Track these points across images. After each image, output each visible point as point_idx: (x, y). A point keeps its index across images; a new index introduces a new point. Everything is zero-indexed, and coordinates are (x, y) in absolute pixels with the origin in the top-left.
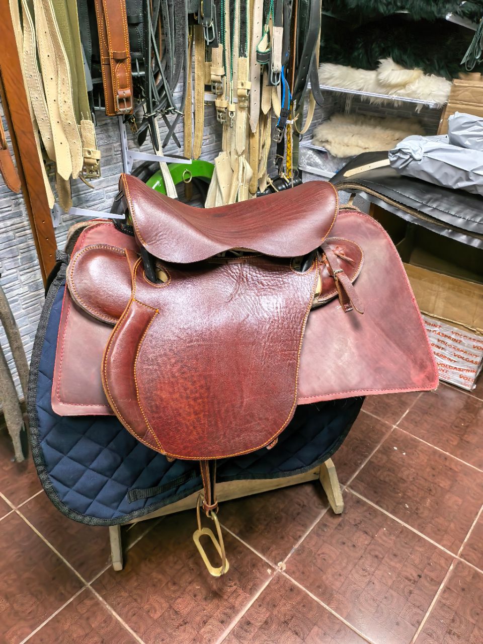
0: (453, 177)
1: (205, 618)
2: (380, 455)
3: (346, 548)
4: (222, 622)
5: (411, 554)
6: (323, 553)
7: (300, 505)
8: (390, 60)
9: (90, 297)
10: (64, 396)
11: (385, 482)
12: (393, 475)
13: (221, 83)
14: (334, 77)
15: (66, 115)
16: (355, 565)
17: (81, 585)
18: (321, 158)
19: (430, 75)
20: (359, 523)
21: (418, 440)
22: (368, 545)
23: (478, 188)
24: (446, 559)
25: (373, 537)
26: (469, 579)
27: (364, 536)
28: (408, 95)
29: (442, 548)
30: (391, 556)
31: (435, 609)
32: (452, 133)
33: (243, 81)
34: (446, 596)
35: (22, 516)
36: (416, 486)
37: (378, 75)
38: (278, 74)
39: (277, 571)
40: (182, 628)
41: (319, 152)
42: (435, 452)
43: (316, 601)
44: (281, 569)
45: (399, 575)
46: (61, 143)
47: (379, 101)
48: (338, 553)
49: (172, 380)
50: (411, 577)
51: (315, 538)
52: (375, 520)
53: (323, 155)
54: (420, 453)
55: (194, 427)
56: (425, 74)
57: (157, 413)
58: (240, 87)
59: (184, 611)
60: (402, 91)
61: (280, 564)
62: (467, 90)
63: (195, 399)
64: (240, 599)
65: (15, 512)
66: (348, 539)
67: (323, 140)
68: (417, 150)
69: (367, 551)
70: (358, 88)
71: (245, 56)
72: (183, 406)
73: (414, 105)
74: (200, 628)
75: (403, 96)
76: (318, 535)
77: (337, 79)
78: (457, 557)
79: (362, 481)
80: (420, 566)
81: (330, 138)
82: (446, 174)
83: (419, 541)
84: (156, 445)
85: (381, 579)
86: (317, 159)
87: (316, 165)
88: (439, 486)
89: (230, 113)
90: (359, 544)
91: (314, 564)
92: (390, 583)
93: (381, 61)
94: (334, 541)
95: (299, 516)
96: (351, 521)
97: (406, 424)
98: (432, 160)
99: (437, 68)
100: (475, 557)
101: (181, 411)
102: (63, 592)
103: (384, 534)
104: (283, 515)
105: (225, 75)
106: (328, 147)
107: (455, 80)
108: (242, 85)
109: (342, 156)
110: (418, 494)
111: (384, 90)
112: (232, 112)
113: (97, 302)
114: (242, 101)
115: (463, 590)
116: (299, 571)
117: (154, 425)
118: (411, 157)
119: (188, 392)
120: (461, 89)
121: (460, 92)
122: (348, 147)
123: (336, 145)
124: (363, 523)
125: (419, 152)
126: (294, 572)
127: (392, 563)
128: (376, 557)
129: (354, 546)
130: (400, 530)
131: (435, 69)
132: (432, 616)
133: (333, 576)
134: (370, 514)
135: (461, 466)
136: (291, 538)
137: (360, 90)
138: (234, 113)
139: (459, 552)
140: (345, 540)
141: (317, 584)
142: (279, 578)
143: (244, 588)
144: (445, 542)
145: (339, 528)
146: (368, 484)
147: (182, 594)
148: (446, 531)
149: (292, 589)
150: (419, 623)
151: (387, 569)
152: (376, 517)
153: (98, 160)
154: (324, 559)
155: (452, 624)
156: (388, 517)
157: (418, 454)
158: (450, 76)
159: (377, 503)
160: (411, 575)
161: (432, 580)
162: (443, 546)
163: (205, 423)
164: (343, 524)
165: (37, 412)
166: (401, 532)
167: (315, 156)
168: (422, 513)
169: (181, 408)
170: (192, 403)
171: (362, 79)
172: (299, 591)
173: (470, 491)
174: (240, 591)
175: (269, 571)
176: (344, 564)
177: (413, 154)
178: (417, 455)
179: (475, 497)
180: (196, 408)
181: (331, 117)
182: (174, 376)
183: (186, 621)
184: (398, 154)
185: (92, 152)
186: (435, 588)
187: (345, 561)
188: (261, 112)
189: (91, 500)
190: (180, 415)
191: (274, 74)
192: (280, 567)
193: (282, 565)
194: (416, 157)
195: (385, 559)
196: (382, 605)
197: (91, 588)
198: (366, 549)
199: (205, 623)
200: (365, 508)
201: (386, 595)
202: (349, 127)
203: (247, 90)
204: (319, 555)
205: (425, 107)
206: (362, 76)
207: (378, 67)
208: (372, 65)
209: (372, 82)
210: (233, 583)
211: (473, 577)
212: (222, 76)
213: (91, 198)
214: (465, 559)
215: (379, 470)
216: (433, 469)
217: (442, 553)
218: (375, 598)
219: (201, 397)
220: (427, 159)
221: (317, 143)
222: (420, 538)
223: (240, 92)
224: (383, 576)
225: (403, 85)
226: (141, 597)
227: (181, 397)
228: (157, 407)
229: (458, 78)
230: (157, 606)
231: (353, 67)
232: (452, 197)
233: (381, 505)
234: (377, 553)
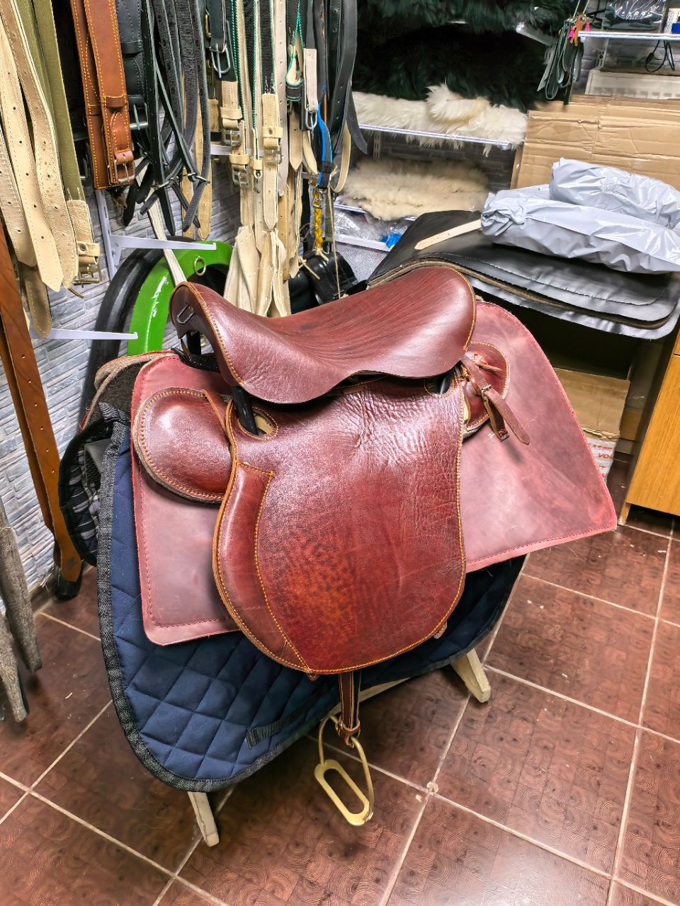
0: (567, 243)
1: (353, 882)
2: (513, 615)
3: (506, 745)
4: (377, 881)
5: (586, 735)
6: (480, 758)
7: (432, 700)
8: (444, 87)
9: (174, 468)
10: (160, 616)
11: (529, 648)
12: (537, 638)
13: (238, 130)
14: (366, 110)
15: (50, 196)
16: (523, 763)
17: (165, 879)
18: (356, 222)
19: (498, 106)
20: (513, 709)
21: (554, 586)
22: (532, 735)
23: (601, 256)
24: (628, 732)
25: (534, 723)
26: (661, 751)
27: (524, 724)
28: (473, 133)
29: (620, 719)
30: (563, 743)
31: (633, 798)
32: (559, 186)
33: (271, 127)
34: (641, 778)
35: (43, 799)
36: (567, 646)
37: (429, 108)
38: (314, 114)
39: (429, 795)
40: (327, 903)
41: (353, 214)
42: (577, 598)
43: (489, 823)
44: (433, 791)
45: (579, 765)
46: (43, 238)
47: (432, 143)
48: (498, 754)
49: (306, 567)
50: (595, 766)
51: (465, 741)
52: (532, 701)
53: (358, 218)
54: (560, 602)
55: (342, 628)
56: (492, 104)
57: (292, 617)
58: (267, 134)
59: (322, 880)
60: (463, 129)
61: (429, 784)
62: (549, 125)
63: (339, 589)
64: (392, 844)
65: (30, 795)
66: (505, 732)
67: (359, 198)
68: (517, 211)
69: (533, 742)
70: (402, 126)
71: (272, 92)
72: (324, 601)
73: (480, 146)
74: (350, 897)
75: (465, 135)
76: (468, 736)
77: (370, 112)
78: (639, 726)
79: (501, 653)
80: (600, 748)
81: (368, 194)
82: (559, 240)
83: (590, 715)
84: (298, 663)
85: (559, 774)
86: (351, 224)
87: (351, 232)
88: (594, 640)
89: (255, 172)
90: (521, 736)
91: (473, 774)
92: (571, 777)
93: (431, 88)
94: (489, 739)
95: (436, 715)
96: (501, 707)
97: (533, 567)
98: (540, 223)
99: (507, 95)
100: (659, 722)
101: (323, 608)
102: (141, 894)
103: (547, 717)
104: (415, 718)
105: (243, 119)
106: (367, 207)
107: (531, 112)
108: (271, 132)
109: (389, 219)
110: (572, 656)
111: (439, 128)
112: (258, 171)
113: (185, 474)
114: (270, 155)
115: (658, 766)
116: (457, 789)
117: (292, 634)
118: (511, 220)
119: (329, 580)
120: (540, 123)
121: (540, 127)
122: (395, 206)
123: (378, 203)
124: (517, 707)
125: (520, 213)
126: (450, 792)
127: (567, 752)
128: (546, 747)
129: (515, 740)
130: (565, 707)
131: (505, 98)
132: (632, 809)
133: (501, 784)
134: (522, 693)
135: (613, 610)
136: (433, 747)
137: (404, 128)
138: (261, 172)
139: (640, 720)
140: (502, 734)
141: (484, 801)
142: (434, 804)
143: (393, 829)
144: (621, 711)
145: (490, 720)
146: (510, 656)
147: (312, 856)
148: (617, 696)
149: (455, 814)
150: (619, 820)
151: (564, 761)
152: (531, 696)
153: (96, 257)
154: (484, 765)
155: (658, 813)
156: (544, 693)
157: (559, 605)
158: (524, 107)
159: (527, 678)
160: (593, 761)
161: (619, 762)
162: (620, 716)
163: (354, 620)
164: (493, 715)
165: (117, 646)
166: (567, 709)
167: (348, 219)
168: (583, 680)
169: (322, 603)
170: (335, 594)
171: (406, 112)
172: (464, 815)
173: (632, 640)
174: (389, 833)
175: (418, 797)
176: (510, 767)
177: (513, 216)
178: (558, 607)
179: (639, 646)
180: (341, 601)
181: (358, 164)
182: (308, 562)
183: (328, 892)
184: (494, 218)
185: (87, 247)
186: (624, 771)
187: (510, 762)
188: (290, 166)
189: (202, 757)
190: (321, 614)
191: (309, 114)
192: (431, 790)
193: (433, 787)
194: (518, 219)
195: (557, 748)
196: (569, 808)
197: (180, 879)
198: (531, 740)
199: (355, 888)
200: (514, 687)
201: (572, 795)
202: (389, 177)
203: (278, 140)
204: (475, 762)
205: (495, 149)
206: (406, 109)
207: (427, 97)
208: (419, 94)
209: (420, 116)
210: (377, 825)
211: (665, 748)
212: (239, 121)
213: (65, 310)
214: (649, 727)
215: (518, 634)
216: (582, 620)
217: (621, 725)
218: (560, 801)
219: (346, 585)
220: (531, 222)
221: (349, 202)
222: (591, 713)
223: (267, 142)
224: (560, 771)
225: (465, 121)
226: (257, 874)
227: (320, 588)
228: (292, 609)
229: (534, 108)
230: (282, 881)
231: (390, 95)
232: (567, 270)
233: (534, 679)
234: (545, 743)
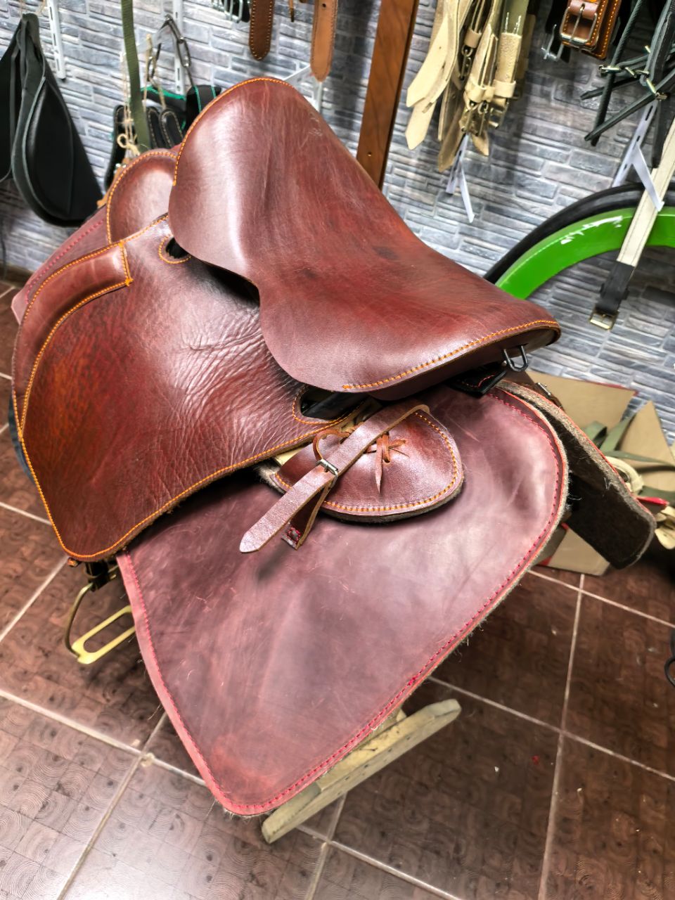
1: (55, 677)
6: (183, 824)
39: (138, 753)
40: (40, 653)
44: (143, 760)
61: (152, 755)
66: (220, 865)
91: (161, 811)
94: (210, 839)
140: (218, 859)
145: (239, 844)
164: (248, 850)
175: (137, 742)
183: (49, 655)
192: (145, 757)
